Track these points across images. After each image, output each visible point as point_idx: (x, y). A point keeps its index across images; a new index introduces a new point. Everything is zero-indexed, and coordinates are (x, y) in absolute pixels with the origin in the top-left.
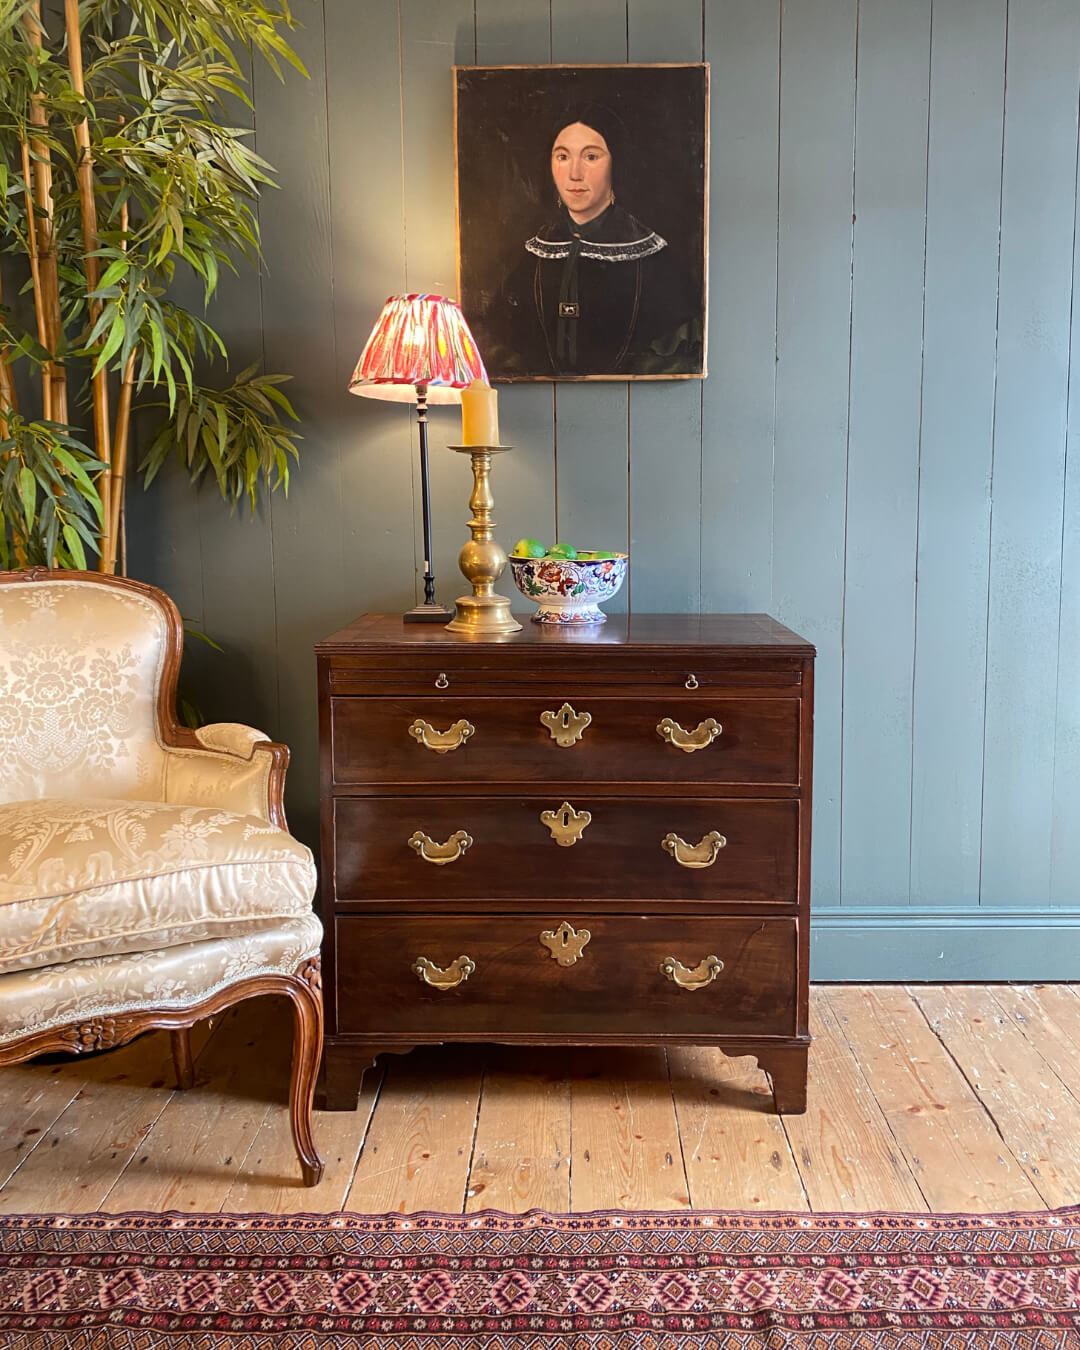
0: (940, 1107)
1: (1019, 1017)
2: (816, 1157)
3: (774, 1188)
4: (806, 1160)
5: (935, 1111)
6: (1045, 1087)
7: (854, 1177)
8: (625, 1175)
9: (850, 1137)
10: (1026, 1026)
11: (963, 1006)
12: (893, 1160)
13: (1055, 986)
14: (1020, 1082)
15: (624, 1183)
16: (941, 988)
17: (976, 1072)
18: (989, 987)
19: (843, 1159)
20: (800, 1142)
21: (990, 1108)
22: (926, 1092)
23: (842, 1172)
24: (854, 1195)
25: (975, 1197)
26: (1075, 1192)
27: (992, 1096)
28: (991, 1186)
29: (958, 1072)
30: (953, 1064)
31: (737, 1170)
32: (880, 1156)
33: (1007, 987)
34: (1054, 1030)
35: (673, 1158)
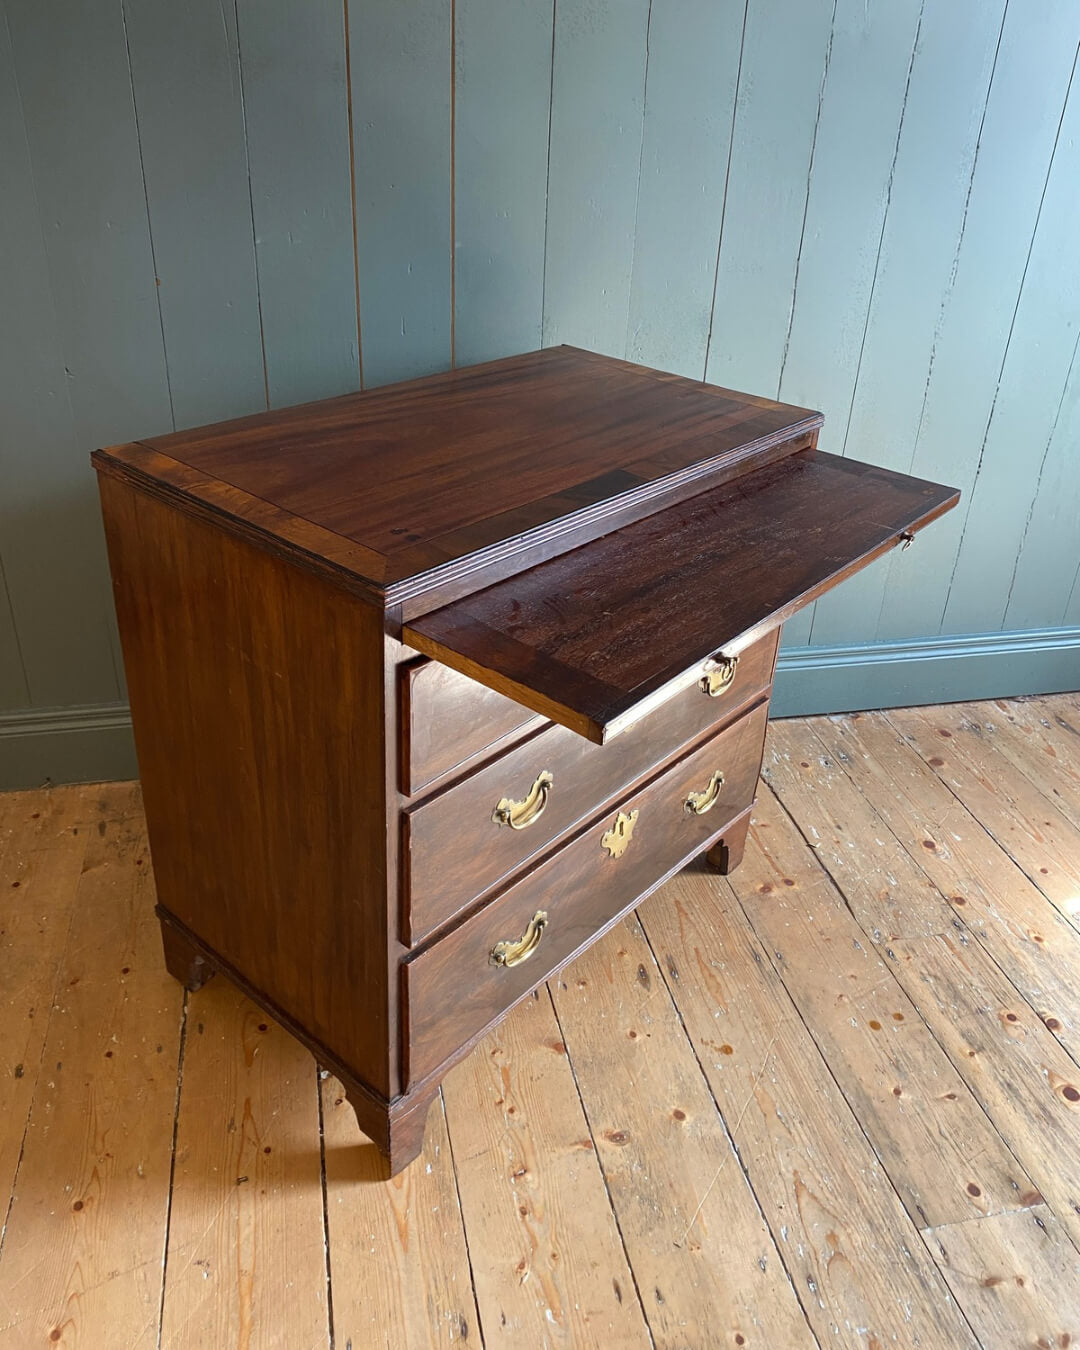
0: (789, 883)
1: (842, 755)
2: (681, 965)
3: (648, 1015)
4: (673, 970)
5: (786, 887)
6: (880, 844)
7: (723, 986)
9: (710, 933)
10: (851, 768)
11: (789, 747)
12: (756, 957)
13: (868, 714)
14: (857, 841)
17: (814, 830)
18: (809, 721)
19: (708, 965)
20: (663, 948)
21: (835, 876)
22: (773, 864)
23: (712, 982)
24: (727, 1012)
25: (841, 996)
26: (930, 975)
27: (835, 862)
28: (853, 979)
29: (797, 833)
30: (791, 823)
31: (607, 997)
32: (744, 954)
33: (824, 718)
34: (877, 770)
35: (539, 990)
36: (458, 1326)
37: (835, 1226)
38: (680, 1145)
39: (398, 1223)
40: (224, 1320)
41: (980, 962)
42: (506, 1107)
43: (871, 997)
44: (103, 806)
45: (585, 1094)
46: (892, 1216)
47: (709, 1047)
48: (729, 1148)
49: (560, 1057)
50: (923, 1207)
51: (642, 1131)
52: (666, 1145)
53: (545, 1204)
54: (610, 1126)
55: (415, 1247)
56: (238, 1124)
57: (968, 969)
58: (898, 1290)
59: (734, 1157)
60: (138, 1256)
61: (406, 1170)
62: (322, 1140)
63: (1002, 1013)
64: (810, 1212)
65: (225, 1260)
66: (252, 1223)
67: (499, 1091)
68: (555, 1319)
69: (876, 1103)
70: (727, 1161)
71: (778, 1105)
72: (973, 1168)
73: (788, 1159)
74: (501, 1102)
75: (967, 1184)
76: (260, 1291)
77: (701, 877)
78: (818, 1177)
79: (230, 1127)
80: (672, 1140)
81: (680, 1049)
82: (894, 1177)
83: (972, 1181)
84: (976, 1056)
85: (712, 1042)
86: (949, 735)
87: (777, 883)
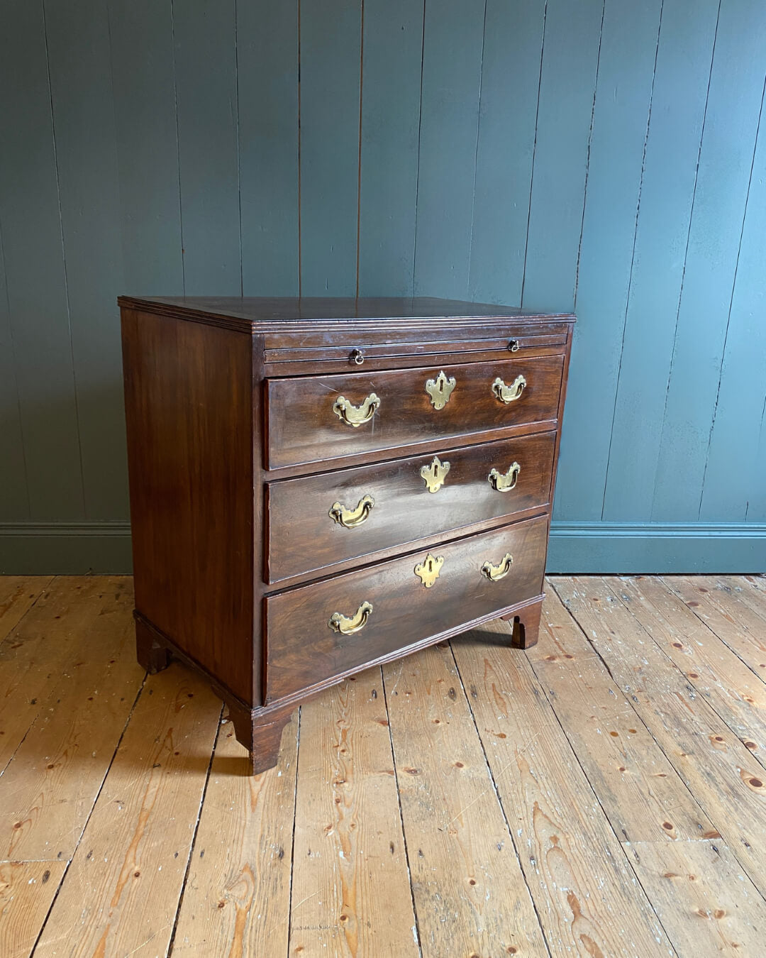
0: (569, 657)
1: (624, 597)
2: (481, 691)
3: (451, 713)
4: (474, 693)
5: (565, 660)
6: (641, 643)
7: (508, 704)
8: (342, 706)
9: (505, 677)
10: (629, 603)
11: (586, 590)
13: (649, 577)
14: (625, 640)
15: (340, 712)
16: (570, 578)
17: (594, 633)
18: (604, 578)
19: (500, 693)
21: (604, 657)
22: (559, 647)
23: (499, 701)
24: (507, 717)
25: (593, 717)
26: (662, 712)
27: (606, 650)
28: (603, 709)
29: (582, 633)
30: (578, 628)
31: (424, 701)
32: (527, 690)
33: (616, 577)
34: (648, 606)
35: (378, 693)
36: (278, 852)
37: (558, 832)
38: (456, 780)
39: (252, 797)
40: (125, 830)
41: (702, 709)
42: (340, 749)
43: (615, 719)
44: (121, 586)
45: (396, 747)
46: (603, 833)
47: (490, 733)
48: (491, 785)
49: (384, 728)
50: (627, 832)
51: (431, 770)
52: (446, 779)
53: (354, 798)
54: (409, 765)
55: (260, 810)
56: (161, 739)
57: (692, 712)
58: (596, 871)
59: (493, 791)
60: (81, 794)
61: (265, 773)
62: (213, 753)
63: (712, 736)
64: (541, 824)
65: (134, 803)
66: (157, 786)
67: (338, 741)
68: (344, 856)
69: (604, 773)
70: (488, 791)
71: (532, 768)
72: (670, 815)
73: (532, 795)
74: (338, 746)
75: (663, 823)
76: (152, 820)
77: (506, 649)
78: (552, 807)
79: (156, 740)
80: (451, 777)
81: (469, 732)
82: (609, 813)
83: (668, 821)
84: (687, 756)
85: (493, 731)
86: (706, 591)
87: (559, 656)
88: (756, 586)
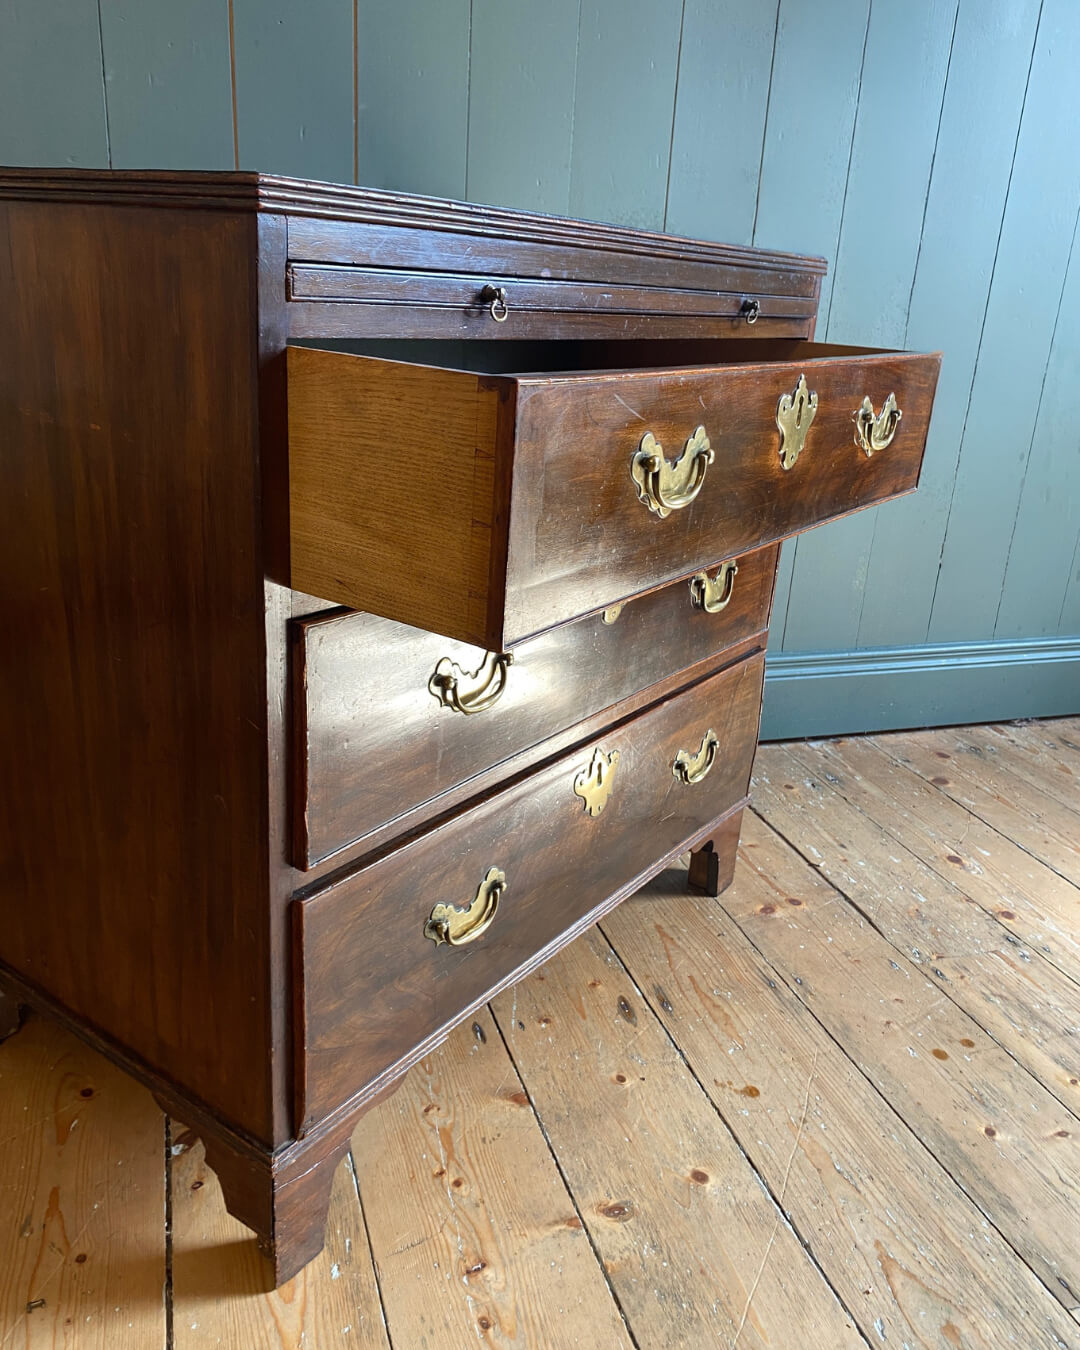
0: (795, 902)
1: (830, 778)
2: (674, 995)
3: (639, 1054)
4: (664, 1002)
5: (791, 908)
6: (896, 861)
7: (732, 1017)
9: (706, 959)
10: (842, 788)
12: (770, 984)
13: (851, 739)
14: (867, 858)
15: (423, 1085)
17: (814, 850)
18: (784, 746)
19: (710, 994)
20: (647, 977)
21: (850, 895)
22: (770, 883)
23: (717, 1014)
24: (744, 1047)
25: (888, 1023)
26: (995, 995)
27: (846, 880)
28: (898, 1003)
29: (795, 853)
30: (785, 844)
31: (580, 1035)
32: (752, 980)
33: (802, 744)
34: (874, 791)
35: (485, 1029)
37: (949, 1313)
38: (706, 1216)
41: (1051, 979)
42: (449, 1178)
43: (926, 1023)
45: (562, 1156)
46: (1028, 1295)
47: (727, 1090)
48: (777, 1217)
49: (523, 1111)
50: (1065, 1280)
51: (649, 1201)
52: (687, 1217)
53: (517, 1309)
54: (603, 1197)
56: (36, 1224)
57: (1039, 987)
59: (786, 1229)
61: (300, 1274)
62: (169, 1239)
64: (911, 1298)
67: (438, 1159)
69: (964, 1147)
70: (777, 1234)
71: (834, 1157)
73: (863, 1225)
74: (442, 1173)
77: (684, 899)
78: (911, 1248)
79: (22, 1230)
80: (694, 1209)
81: (688, 1093)
82: (1015, 1240)
85: (730, 1083)
86: (948, 757)
87: (780, 904)
88: (1013, 741)
